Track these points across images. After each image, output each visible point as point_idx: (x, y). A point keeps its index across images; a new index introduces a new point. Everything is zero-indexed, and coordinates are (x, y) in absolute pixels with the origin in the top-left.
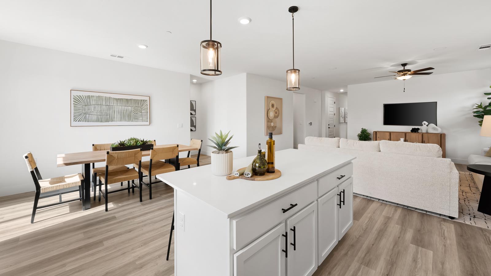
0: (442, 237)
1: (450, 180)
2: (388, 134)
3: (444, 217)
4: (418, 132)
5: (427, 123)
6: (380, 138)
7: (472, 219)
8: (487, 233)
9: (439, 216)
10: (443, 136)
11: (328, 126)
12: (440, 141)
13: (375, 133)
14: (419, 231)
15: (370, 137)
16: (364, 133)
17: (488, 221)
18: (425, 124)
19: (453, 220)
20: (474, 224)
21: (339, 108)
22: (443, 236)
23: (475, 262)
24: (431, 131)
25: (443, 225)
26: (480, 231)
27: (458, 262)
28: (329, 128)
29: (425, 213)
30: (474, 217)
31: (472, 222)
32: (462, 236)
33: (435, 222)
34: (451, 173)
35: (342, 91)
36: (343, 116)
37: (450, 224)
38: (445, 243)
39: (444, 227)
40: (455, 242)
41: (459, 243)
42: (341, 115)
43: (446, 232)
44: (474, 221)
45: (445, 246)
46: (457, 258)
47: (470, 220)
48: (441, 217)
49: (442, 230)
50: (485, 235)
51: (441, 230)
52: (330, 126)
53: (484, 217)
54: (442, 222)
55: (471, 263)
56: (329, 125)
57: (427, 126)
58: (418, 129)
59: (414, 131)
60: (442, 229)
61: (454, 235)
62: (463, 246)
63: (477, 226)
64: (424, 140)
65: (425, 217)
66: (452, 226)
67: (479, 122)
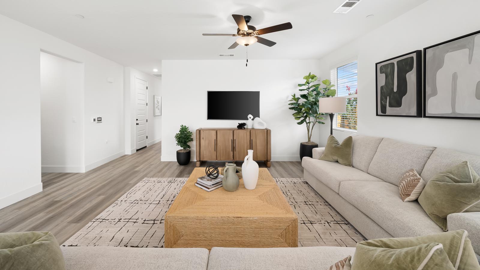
2: (214, 132)
4: (245, 128)
5: (252, 117)
6: (204, 139)
10: (269, 131)
11: (136, 122)
12: (266, 139)
13: (198, 131)
15: (191, 137)
16: (184, 132)
18: (250, 118)
21: (154, 96)
24: (257, 127)
28: (137, 124)
35: (155, 70)
36: (159, 107)
42: (156, 106)
52: (138, 122)
56: (137, 120)
57: (253, 119)
58: (244, 124)
59: (241, 126)
64: (251, 139)
67: (293, 115)
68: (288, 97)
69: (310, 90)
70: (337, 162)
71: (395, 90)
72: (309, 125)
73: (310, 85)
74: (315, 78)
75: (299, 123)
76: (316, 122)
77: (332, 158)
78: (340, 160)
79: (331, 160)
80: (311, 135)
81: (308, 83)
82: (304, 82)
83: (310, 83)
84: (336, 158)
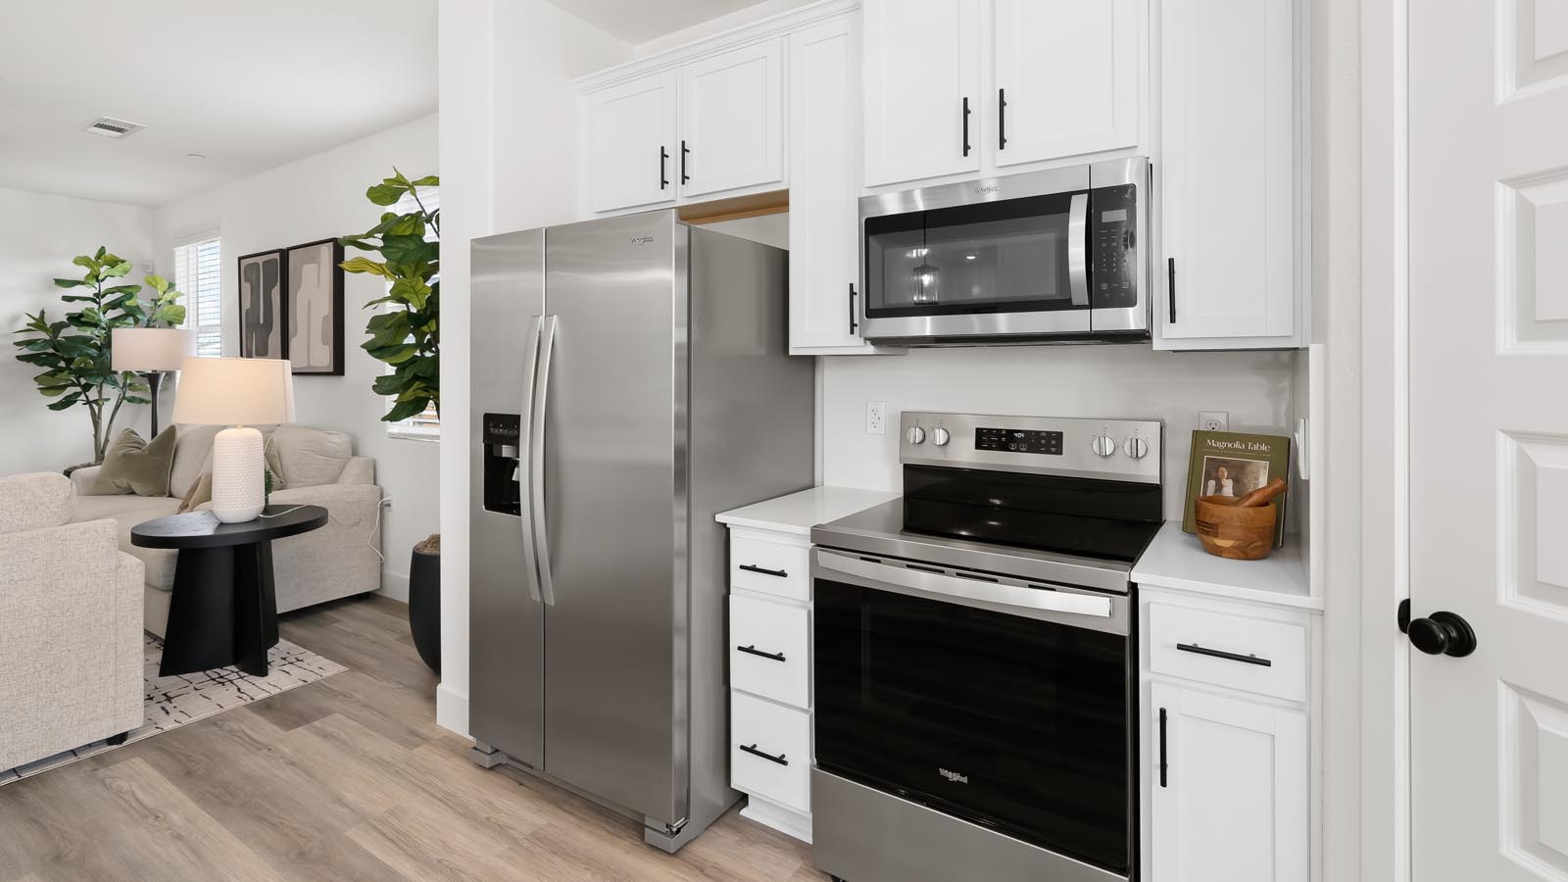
0: (147, 817)
1: (116, 599)
3: (92, 753)
7: (166, 705)
8: (231, 724)
9: (73, 759)
14: (58, 858)
17: (207, 690)
19: (125, 743)
20: (186, 721)
22: (146, 812)
23: (278, 817)
25: (111, 778)
26: (214, 729)
27: (249, 850)
29: (15, 778)
30: (169, 699)
31: (175, 714)
32: (189, 774)
33: (76, 786)
34: (119, 570)
37: (127, 762)
38: (169, 828)
39: (124, 784)
40: (192, 807)
41: (201, 799)
43: (140, 794)
44: (178, 709)
45: (179, 837)
46: (236, 844)
47: (167, 713)
48: (83, 756)
49: (126, 797)
50: (231, 731)
51: (125, 800)
53: (188, 684)
54: (102, 772)
55: (273, 826)
60: (119, 793)
61: (170, 786)
62: (216, 797)
63: (195, 719)
65: (29, 795)
66: (138, 763)
67: (35, 379)
68: (15, 319)
69: (104, 301)
70: (133, 493)
71: (261, 322)
72: (100, 410)
73: (105, 286)
74: (120, 267)
75: (53, 407)
76: (124, 398)
77: (115, 483)
78: (136, 487)
79: (113, 492)
80: (107, 440)
81: (97, 278)
82: (83, 272)
83: (103, 280)
84: (124, 482)
